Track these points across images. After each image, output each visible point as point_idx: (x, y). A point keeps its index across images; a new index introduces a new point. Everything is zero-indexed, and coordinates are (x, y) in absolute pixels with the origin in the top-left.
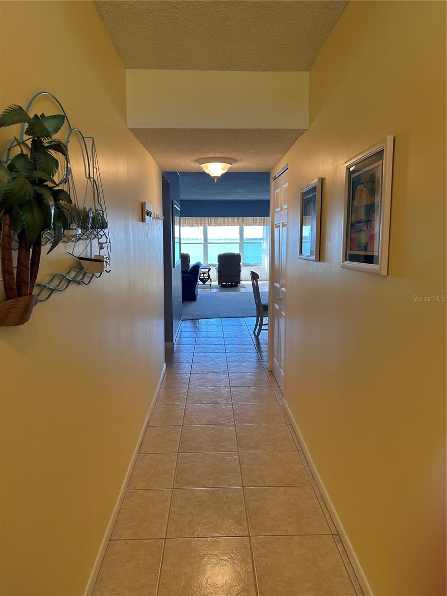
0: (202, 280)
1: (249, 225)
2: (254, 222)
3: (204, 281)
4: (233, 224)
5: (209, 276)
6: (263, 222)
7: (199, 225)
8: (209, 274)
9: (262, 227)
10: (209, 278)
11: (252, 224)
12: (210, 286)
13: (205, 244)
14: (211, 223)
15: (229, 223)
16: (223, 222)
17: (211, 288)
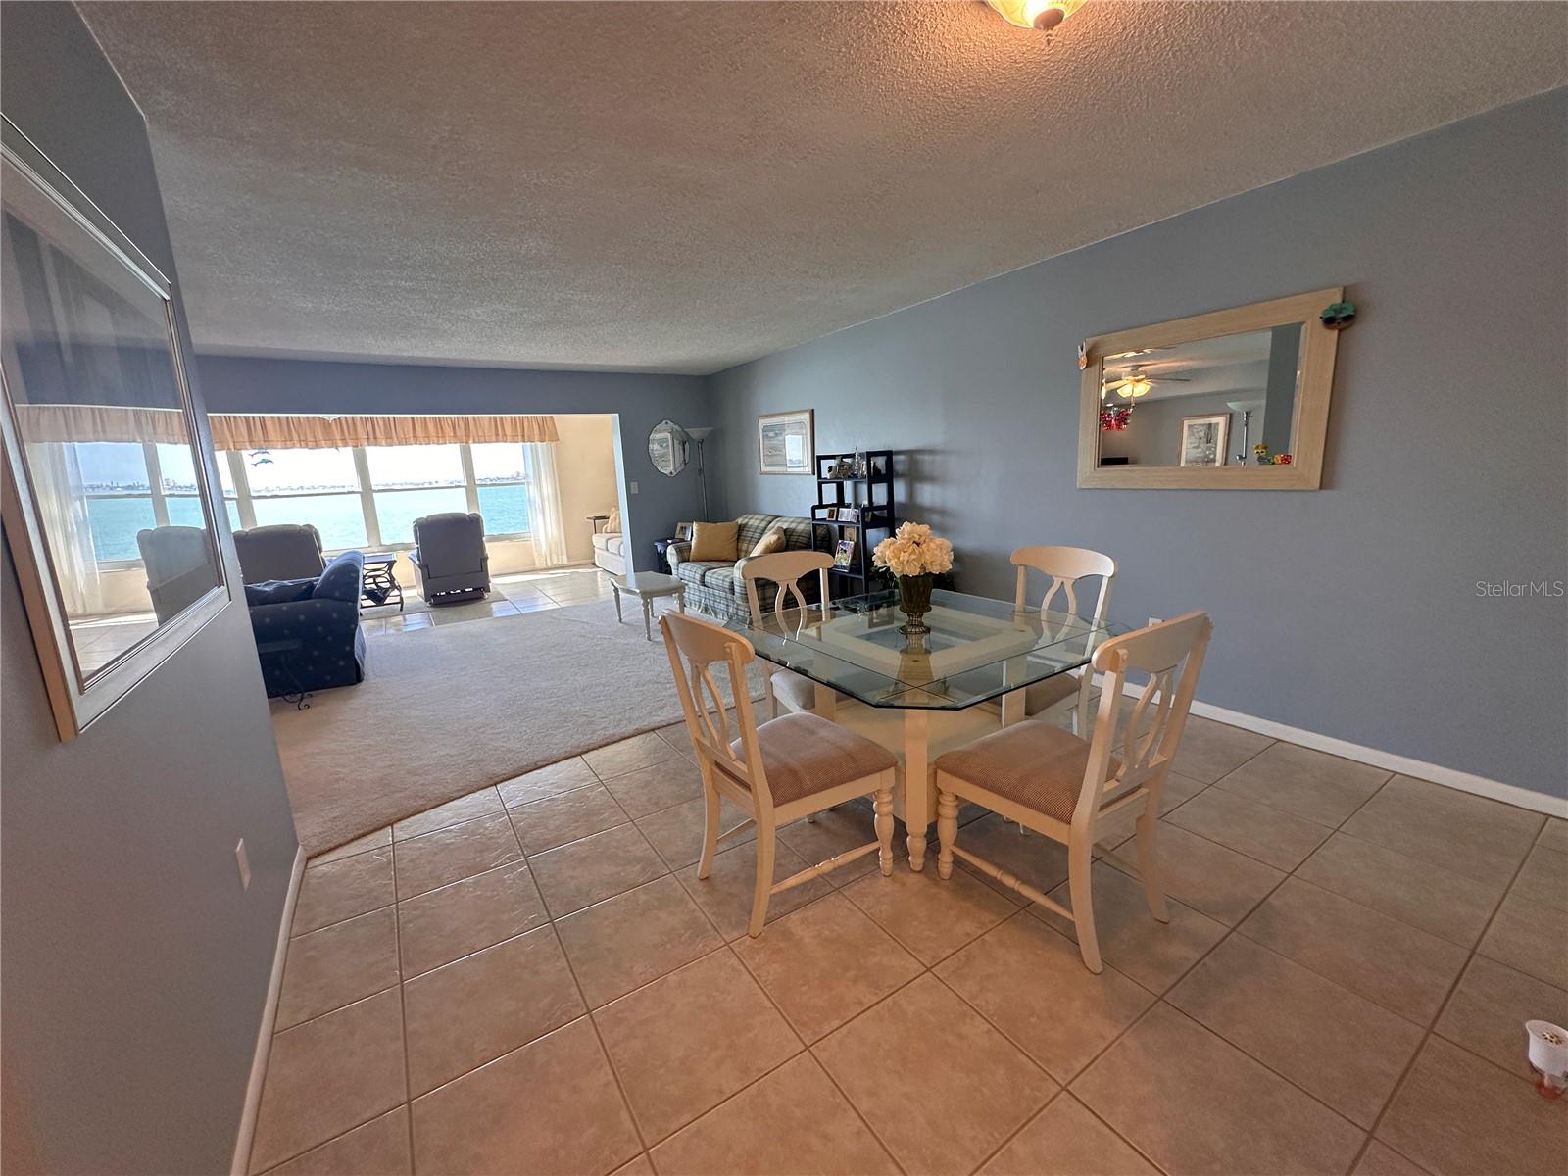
0: (371, 594)
1: (485, 442)
2: (497, 435)
3: (378, 596)
4: (441, 438)
5: (392, 580)
6: (520, 433)
7: (340, 443)
8: (390, 575)
9: (521, 444)
10: (394, 586)
11: (494, 438)
12: (401, 609)
13: (367, 493)
14: (375, 438)
15: (428, 437)
16: (411, 435)
17: (403, 612)
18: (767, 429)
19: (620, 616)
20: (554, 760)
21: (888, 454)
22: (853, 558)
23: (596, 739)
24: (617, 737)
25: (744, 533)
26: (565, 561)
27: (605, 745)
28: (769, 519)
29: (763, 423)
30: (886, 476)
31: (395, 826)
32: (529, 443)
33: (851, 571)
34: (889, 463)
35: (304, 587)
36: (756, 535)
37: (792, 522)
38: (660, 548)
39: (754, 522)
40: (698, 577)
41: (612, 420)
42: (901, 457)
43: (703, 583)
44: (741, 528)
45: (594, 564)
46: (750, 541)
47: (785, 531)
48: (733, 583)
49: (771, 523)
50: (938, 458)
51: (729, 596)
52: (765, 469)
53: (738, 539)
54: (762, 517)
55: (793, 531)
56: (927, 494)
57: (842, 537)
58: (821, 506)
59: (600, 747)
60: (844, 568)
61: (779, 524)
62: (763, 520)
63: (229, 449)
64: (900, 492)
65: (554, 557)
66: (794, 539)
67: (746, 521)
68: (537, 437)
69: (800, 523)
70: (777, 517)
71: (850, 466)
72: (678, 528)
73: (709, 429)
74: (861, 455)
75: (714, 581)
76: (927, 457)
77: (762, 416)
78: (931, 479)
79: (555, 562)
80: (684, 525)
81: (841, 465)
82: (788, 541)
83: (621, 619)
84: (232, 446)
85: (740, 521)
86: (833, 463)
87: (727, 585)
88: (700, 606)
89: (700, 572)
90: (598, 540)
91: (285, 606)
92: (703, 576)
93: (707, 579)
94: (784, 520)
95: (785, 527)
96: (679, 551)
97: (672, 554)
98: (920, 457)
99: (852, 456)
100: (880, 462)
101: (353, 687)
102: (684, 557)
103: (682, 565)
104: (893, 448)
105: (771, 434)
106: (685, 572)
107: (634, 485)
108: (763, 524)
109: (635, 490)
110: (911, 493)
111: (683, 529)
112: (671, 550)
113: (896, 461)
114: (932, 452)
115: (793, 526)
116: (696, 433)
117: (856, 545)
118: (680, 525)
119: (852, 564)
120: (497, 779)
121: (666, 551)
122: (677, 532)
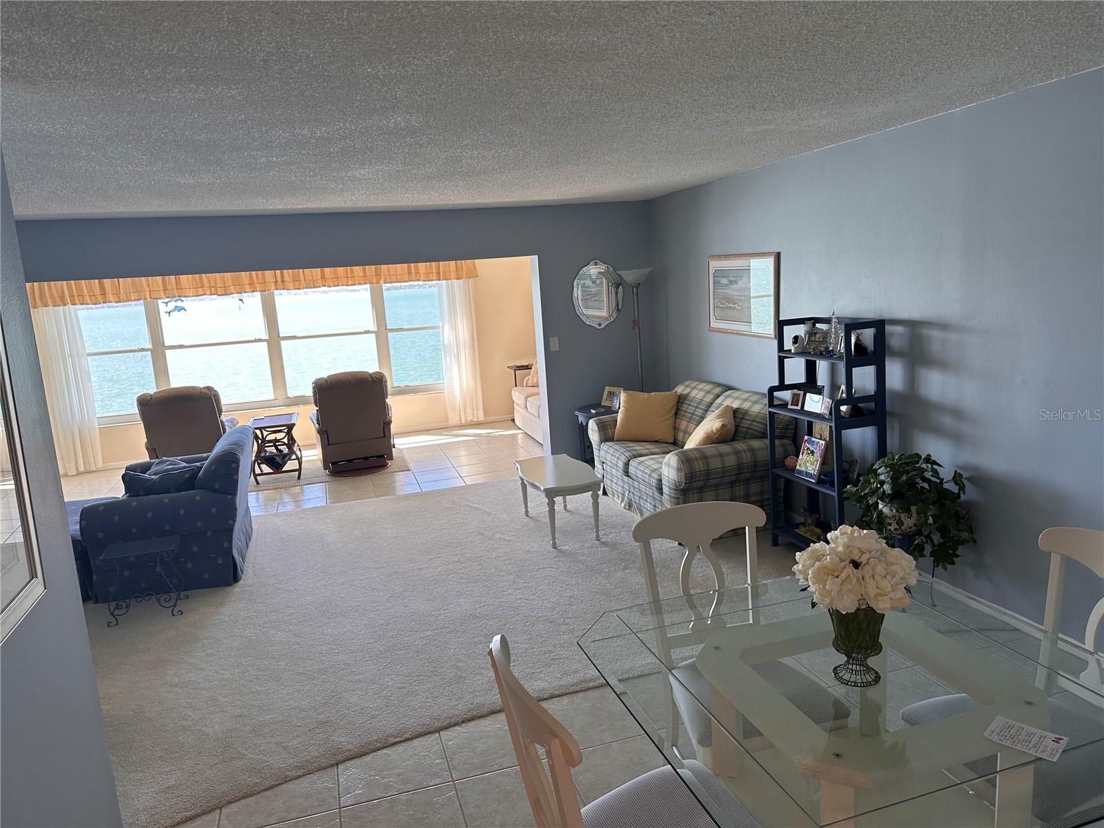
0: (269, 462)
1: (397, 281)
3: (276, 463)
4: (351, 281)
5: (291, 445)
8: (290, 439)
10: (293, 452)
11: (406, 277)
12: (299, 478)
13: (274, 341)
14: (283, 281)
15: (337, 278)
16: (319, 277)
17: (301, 482)
18: (720, 273)
19: (526, 507)
20: (408, 736)
21: (879, 325)
22: (823, 463)
23: (461, 709)
24: (485, 710)
25: (684, 407)
26: (481, 417)
27: (469, 720)
28: (717, 390)
29: (714, 265)
30: (874, 355)
31: (223, 809)
32: (444, 281)
33: (820, 482)
34: (880, 337)
35: (187, 475)
36: (699, 412)
37: (745, 400)
38: (581, 419)
39: (697, 392)
40: (621, 464)
41: (530, 264)
42: (899, 329)
43: (627, 473)
44: (681, 400)
45: (513, 420)
46: (691, 418)
47: (736, 412)
48: (661, 480)
49: (718, 396)
50: (953, 336)
51: (657, 495)
52: (714, 324)
53: (676, 414)
54: (708, 387)
55: (746, 413)
56: (935, 385)
57: (810, 434)
58: (782, 386)
59: (463, 722)
60: (811, 476)
61: (728, 402)
62: (708, 392)
63: (145, 299)
64: (895, 375)
65: (469, 411)
66: (745, 424)
67: (688, 390)
68: (453, 274)
69: (755, 402)
70: (729, 388)
71: (826, 334)
72: (606, 393)
73: (647, 270)
74: (840, 320)
75: (639, 474)
76: (935, 334)
77: (713, 257)
78: (942, 365)
79: (470, 418)
80: (612, 389)
81: (812, 333)
82: (737, 426)
83: (527, 512)
84: (148, 297)
85: (680, 389)
86: (801, 330)
87: (654, 482)
88: (623, 499)
89: (623, 459)
90: (517, 396)
91: (166, 498)
92: (627, 465)
93: (631, 469)
94: (737, 394)
95: (735, 405)
96: (602, 427)
97: (592, 430)
98: (925, 331)
99: (827, 321)
100: (868, 335)
101: (229, 588)
102: (607, 436)
103: (604, 446)
104: (886, 315)
105: (724, 281)
106: (608, 456)
107: (555, 342)
108: (709, 398)
109: (555, 347)
110: (911, 379)
111: (611, 394)
112: (592, 426)
113: (892, 335)
114: (944, 326)
115: (746, 406)
116: (630, 276)
117: (828, 446)
118: (607, 389)
119: (821, 472)
120: (340, 757)
121: (587, 424)
122: (605, 397)
